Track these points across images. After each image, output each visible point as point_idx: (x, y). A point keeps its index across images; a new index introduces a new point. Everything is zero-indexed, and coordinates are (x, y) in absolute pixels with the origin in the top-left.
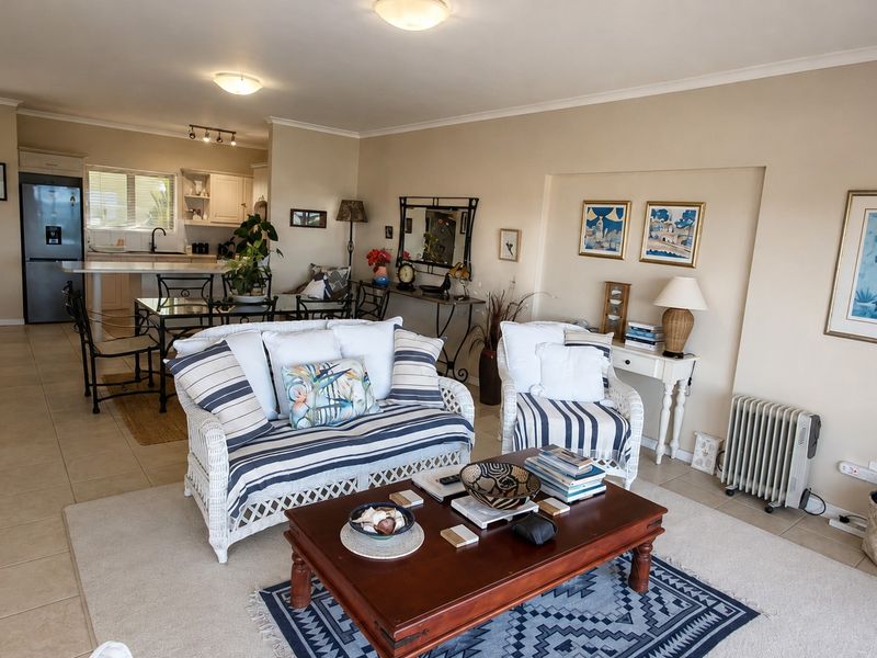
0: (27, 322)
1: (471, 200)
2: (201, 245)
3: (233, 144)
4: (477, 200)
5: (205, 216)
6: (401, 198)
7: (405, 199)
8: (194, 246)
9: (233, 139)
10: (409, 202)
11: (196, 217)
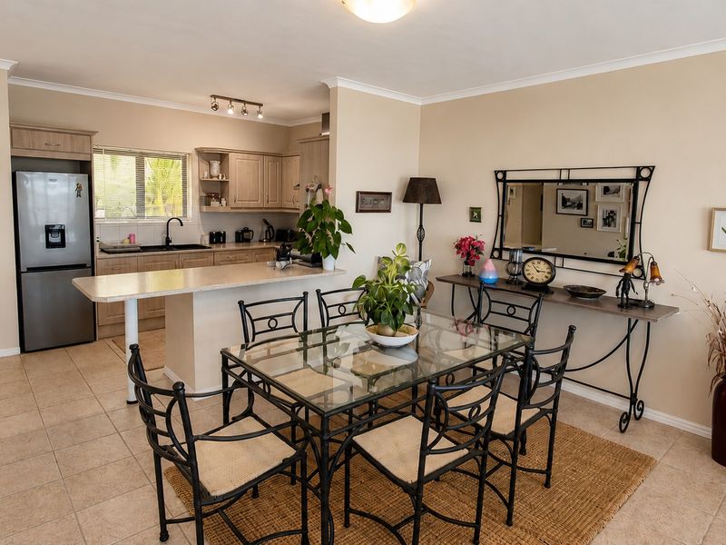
0: (23, 350)
1: (639, 170)
2: (219, 234)
3: (260, 116)
4: (651, 169)
5: (224, 202)
6: (496, 173)
7: (504, 173)
8: (211, 235)
9: (259, 112)
10: (510, 176)
11: (215, 204)
